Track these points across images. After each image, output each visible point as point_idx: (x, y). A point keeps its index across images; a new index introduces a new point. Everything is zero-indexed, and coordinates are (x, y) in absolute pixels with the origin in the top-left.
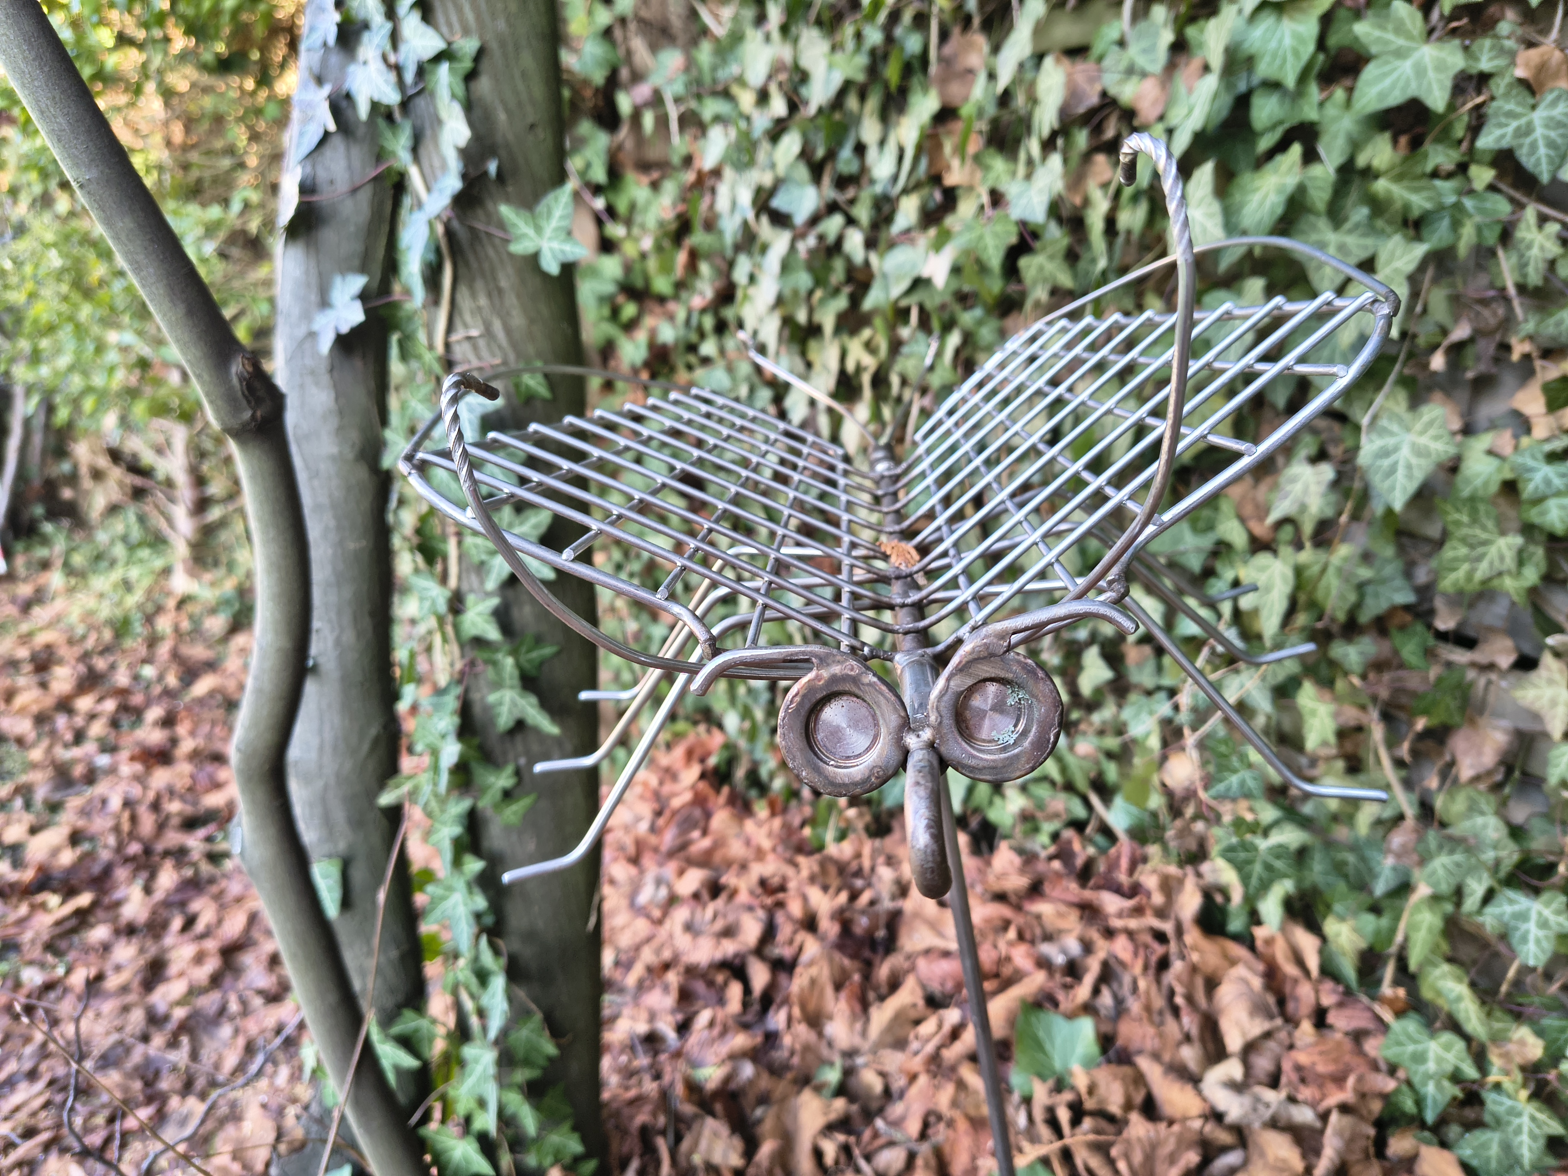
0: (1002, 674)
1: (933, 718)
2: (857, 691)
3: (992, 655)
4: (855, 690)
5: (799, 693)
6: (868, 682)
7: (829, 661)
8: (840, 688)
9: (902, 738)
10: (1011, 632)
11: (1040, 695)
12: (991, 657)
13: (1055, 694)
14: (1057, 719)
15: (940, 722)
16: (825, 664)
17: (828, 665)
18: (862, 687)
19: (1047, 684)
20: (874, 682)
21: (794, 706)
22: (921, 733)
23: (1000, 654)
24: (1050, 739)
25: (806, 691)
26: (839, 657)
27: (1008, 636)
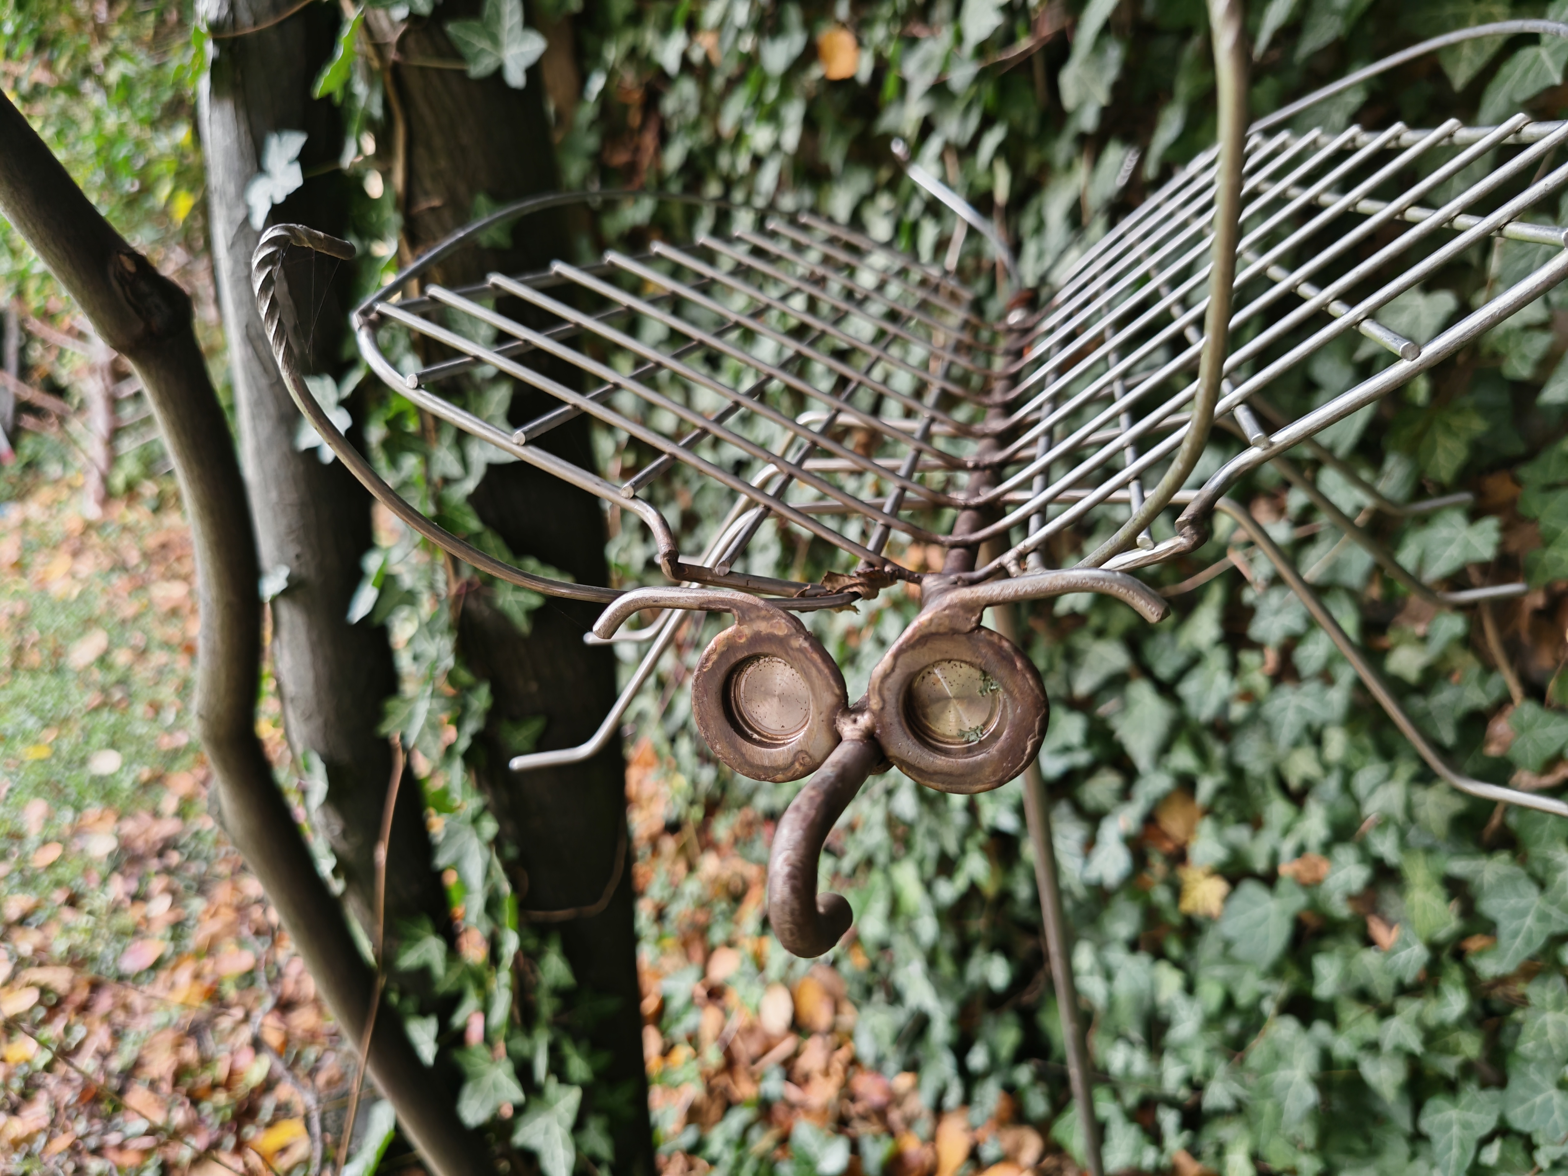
0: (967, 658)
1: (874, 702)
3: (956, 632)
4: (782, 654)
5: (716, 649)
6: (798, 646)
7: (753, 616)
8: (765, 649)
9: (834, 722)
10: (984, 603)
11: (1016, 691)
12: (954, 634)
13: (1037, 691)
14: (1037, 724)
15: (883, 709)
16: (747, 619)
17: (751, 620)
18: (791, 652)
19: (1027, 679)
20: (805, 648)
21: (710, 664)
22: (859, 718)
23: (966, 630)
24: (1026, 749)
25: (724, 649)
26: (764, 612)
27: (980, 608)
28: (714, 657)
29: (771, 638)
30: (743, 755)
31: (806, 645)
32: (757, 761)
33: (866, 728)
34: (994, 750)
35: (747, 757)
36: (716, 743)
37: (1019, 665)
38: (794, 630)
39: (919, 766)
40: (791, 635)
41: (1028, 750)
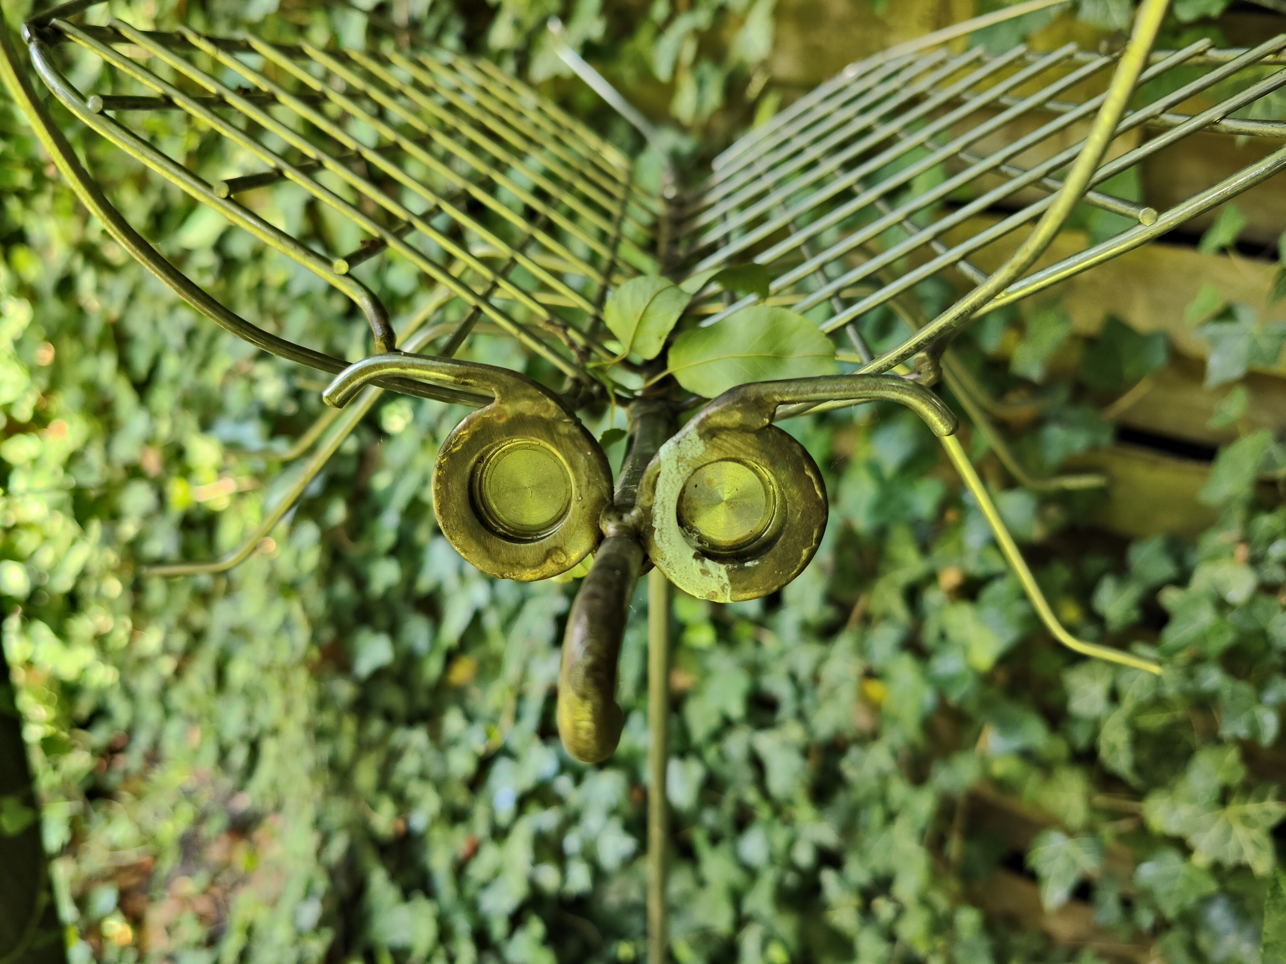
5: (469, 429)
7: (519, 393)
9: (597, 518)
10: (778, 399)
11: (799, 495)
12: (742, 429)
14: (814, 531)
16: (511, 397)
18: (557, 438)
20: (575, 434)
21: (461, 444)
22: (623, 516)
23: (757, 428)
24: (801, 557)
25: (479, 429)
26: (532, 391)
27: (774, 405)
29: (535, 419)
30: (486, 549)
32: (503, 557)
33: (634, 525)
34: (767, 556)
35: (492, 551)
37: (807, 467)
38: (564, 414)
40: (562, 422)
41: (804, 558)
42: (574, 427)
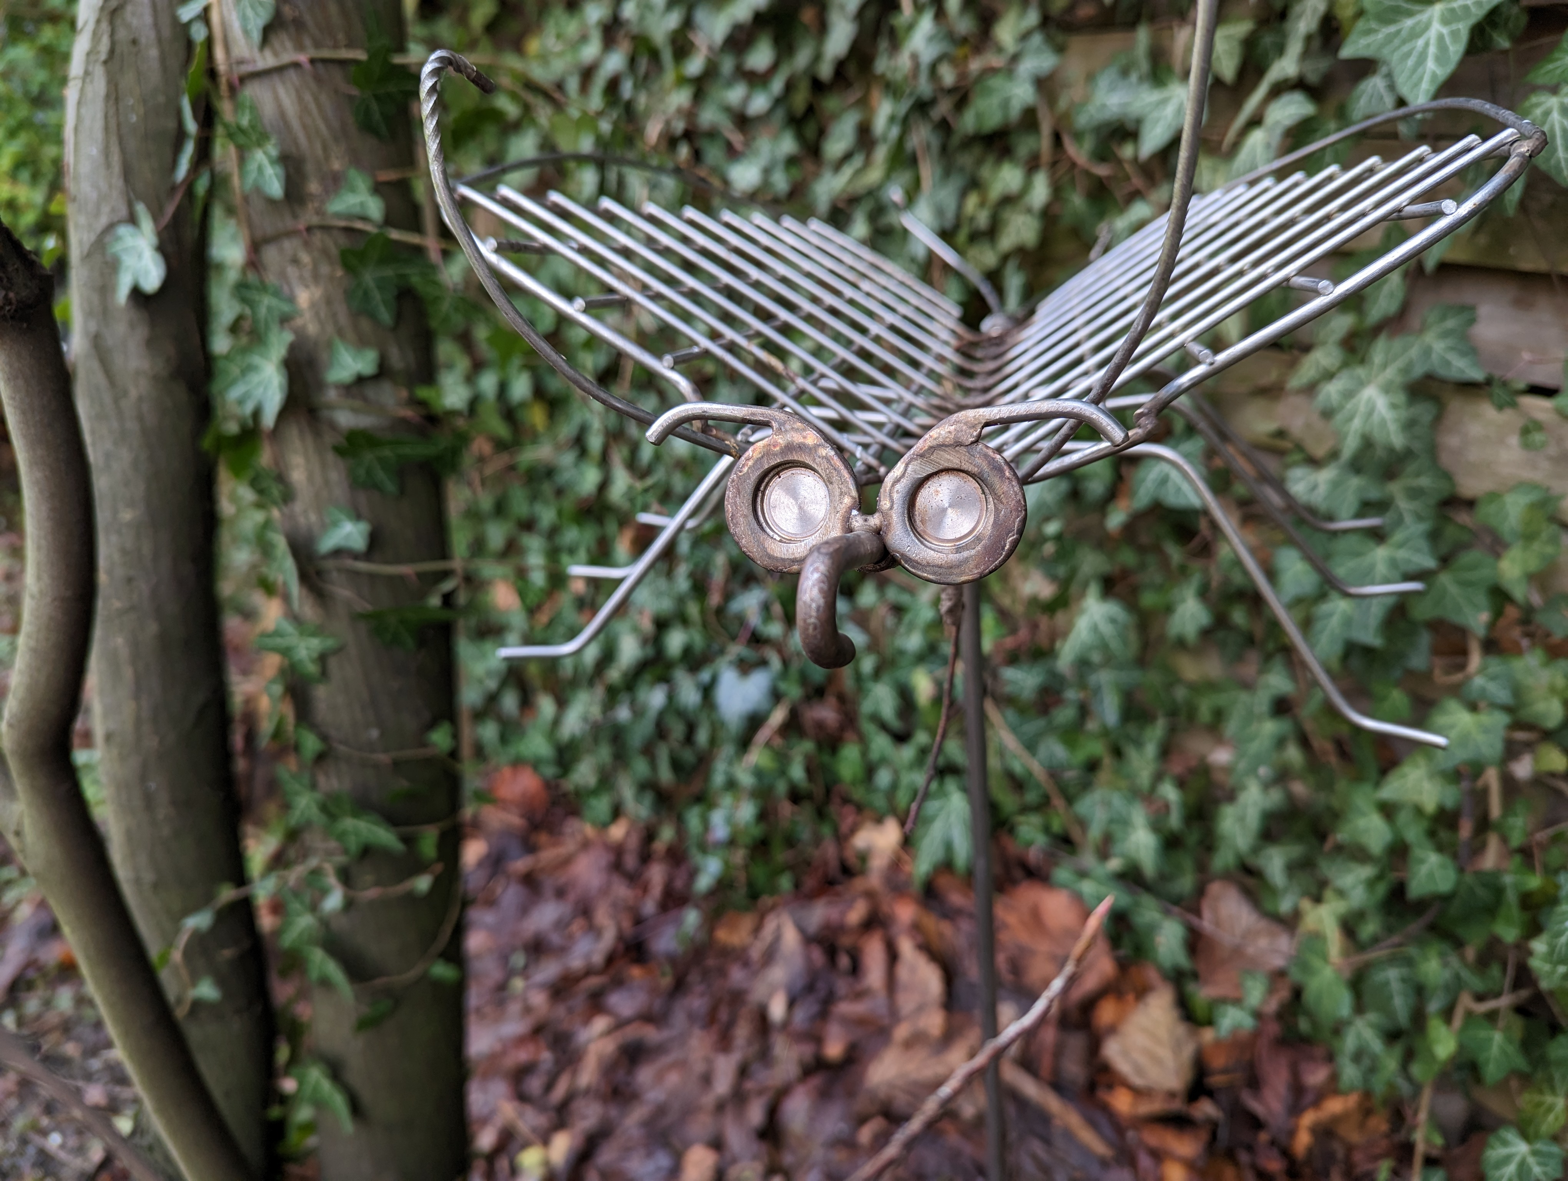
0: (965, 467)
1: (885, 504)
2: (811, 463)
3: (958, 444)
4: (808, 461)
5: (752, 456)
6: (824, 454)
7: (788, 427)
8: (795, 457)
10: (984, 421)
11: (1002, 495)
12: (957, 446)
13: (1020, 497)
14: (1016, 524)
15: (891, 508)
16: (783, 430)
17: (786, 431)
18: (818, 460)
19: (1013, 486)
20: (830, 456)
21: (745, 469)
22: (869, 518)
23: (967, 444)
24: (1006, 546)
25: (760, 456)
26: (799, 425)
27: (980, 426)
28: (750, 463)
29: (801, 447)
30: (764, 549)
31: (832, 453)
32: (777, 554)
33: (875, 525)
34: (979, 548)
35: (769, 550)
36: (743, 538)
37: (1007, 474)
38: (823, 441)
39: (916, 558)
40: (820, 445)
41: (1007, 547)
42: (830, 451)
